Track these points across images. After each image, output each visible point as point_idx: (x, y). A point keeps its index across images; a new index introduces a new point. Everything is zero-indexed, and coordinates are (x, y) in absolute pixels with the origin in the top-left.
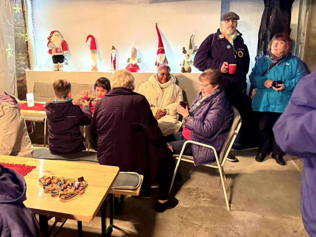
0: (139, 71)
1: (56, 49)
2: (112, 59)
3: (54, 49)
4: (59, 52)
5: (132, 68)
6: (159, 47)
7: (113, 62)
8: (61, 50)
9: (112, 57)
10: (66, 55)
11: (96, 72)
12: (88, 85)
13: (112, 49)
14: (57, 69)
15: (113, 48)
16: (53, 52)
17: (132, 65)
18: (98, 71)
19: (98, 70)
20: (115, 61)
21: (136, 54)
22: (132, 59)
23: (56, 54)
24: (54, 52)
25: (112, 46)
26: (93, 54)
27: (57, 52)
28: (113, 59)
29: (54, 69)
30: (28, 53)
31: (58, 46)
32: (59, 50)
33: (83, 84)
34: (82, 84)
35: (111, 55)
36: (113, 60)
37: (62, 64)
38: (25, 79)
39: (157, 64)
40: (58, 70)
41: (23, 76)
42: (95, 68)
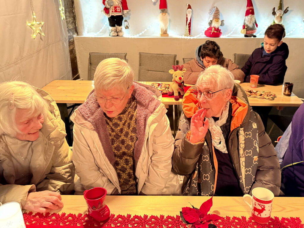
0: (222, 37)
1: (115, 8)
2: (187, 21)
3: (112, 7)
4: (119, 12)
5: (216, 32)
6: (248, 6)
7: (188, 25)
8: (120, 9)
9: (187, 18)
10: (126, 15)
11: (167, 38)
12: (163, 54)
13: (188, 8)
14: (116, 34)
15: (190, 7)
16: (111, 11)
17: (215, 28)
18: (169, 37)
19: (169, 35)
20: (190, 23)
21: (218, 14)
22: (215, 20)
23: (116, 14)
24: (113, 12)
25: (188, 5)
26: (164, 14)
27: (116, 11)
28: (189, 21)
29: (111, 34)
30: (73, 13)
31: (117, 3)
32: (118, 9)
33: (157, 54)
34: (155, 54)
35: (187, 15)
36: (188, 23)
37: (121, 27)
38: (74, 48)
39: (246, 27)
40: (118, 35)
41: (72, 44)
42: (165, 33)
